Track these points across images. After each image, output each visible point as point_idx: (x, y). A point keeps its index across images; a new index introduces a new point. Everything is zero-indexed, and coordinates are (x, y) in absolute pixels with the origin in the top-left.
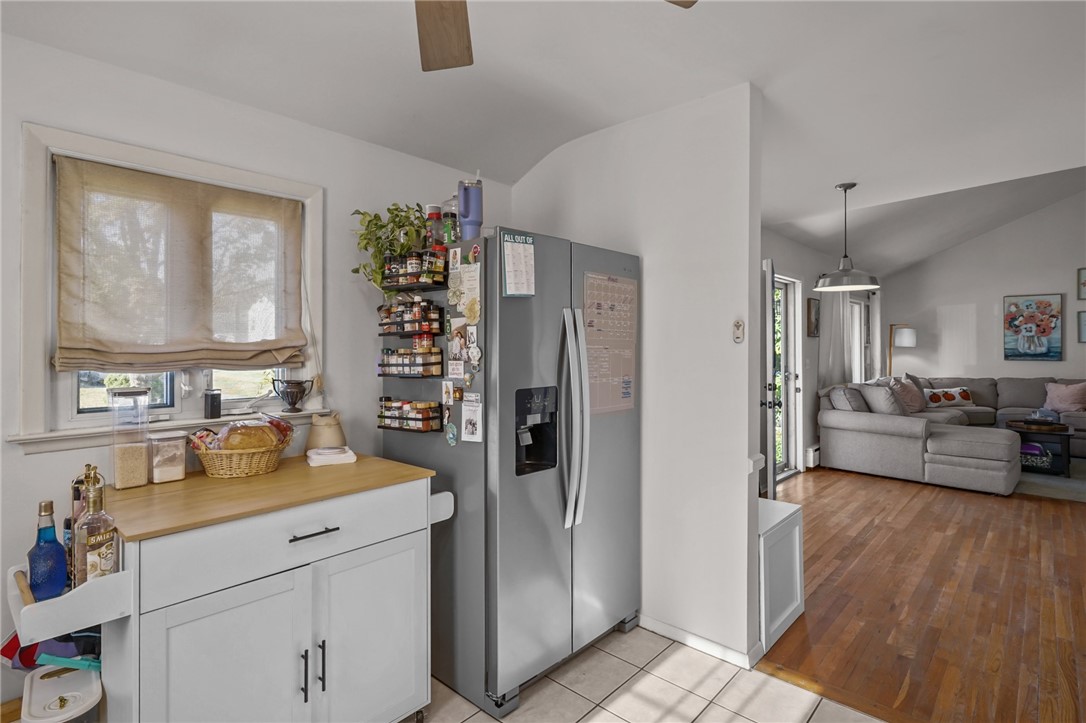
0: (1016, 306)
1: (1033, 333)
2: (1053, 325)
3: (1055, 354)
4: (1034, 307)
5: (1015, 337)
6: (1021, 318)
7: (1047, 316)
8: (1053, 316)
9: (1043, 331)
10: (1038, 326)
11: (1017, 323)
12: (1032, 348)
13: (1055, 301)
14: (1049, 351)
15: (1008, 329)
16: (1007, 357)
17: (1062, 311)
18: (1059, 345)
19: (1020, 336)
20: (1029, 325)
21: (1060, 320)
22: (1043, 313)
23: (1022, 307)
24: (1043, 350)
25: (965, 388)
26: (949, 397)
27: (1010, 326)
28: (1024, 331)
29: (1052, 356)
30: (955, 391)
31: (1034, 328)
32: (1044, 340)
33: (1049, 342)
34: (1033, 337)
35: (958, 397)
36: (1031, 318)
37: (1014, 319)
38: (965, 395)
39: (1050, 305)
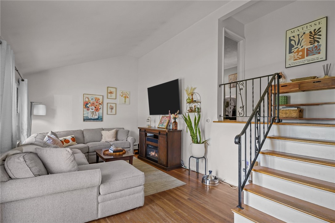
0: (88, 98)
1: (94, 110)
2: (100, 108)
3: (100, 119)
4: (94, 100)
5: (87, 112)
6: (90, 104)
7: (98, 104)
8: (100, 104)
9: (97, 110)
10: (95, 107)
11: (88, 106)
12: (93, 116)
13: (101, 98)
14: (99, 118)
15: (85, 108)
16: (84, 120)
17: (103, 102)
18: (102, 115)
19: (89, 111)
20: (92, 107)
21: (102, 106)
22: (97, 102)
23: (90, 99)
24: (97, 117)
25: (73, 136)
26: (67, 141)
27: (86, 107)
28: (91, 109)
29: (100, 120)
30: (69, 138)
31: (94, 108)
32: (97, 113)
33: (99, 114)
34: (93, 112)
35: (71, 141)
36: (93, 104)
37: (87, 104)
38: (74, 139)
39: (99, 100)
